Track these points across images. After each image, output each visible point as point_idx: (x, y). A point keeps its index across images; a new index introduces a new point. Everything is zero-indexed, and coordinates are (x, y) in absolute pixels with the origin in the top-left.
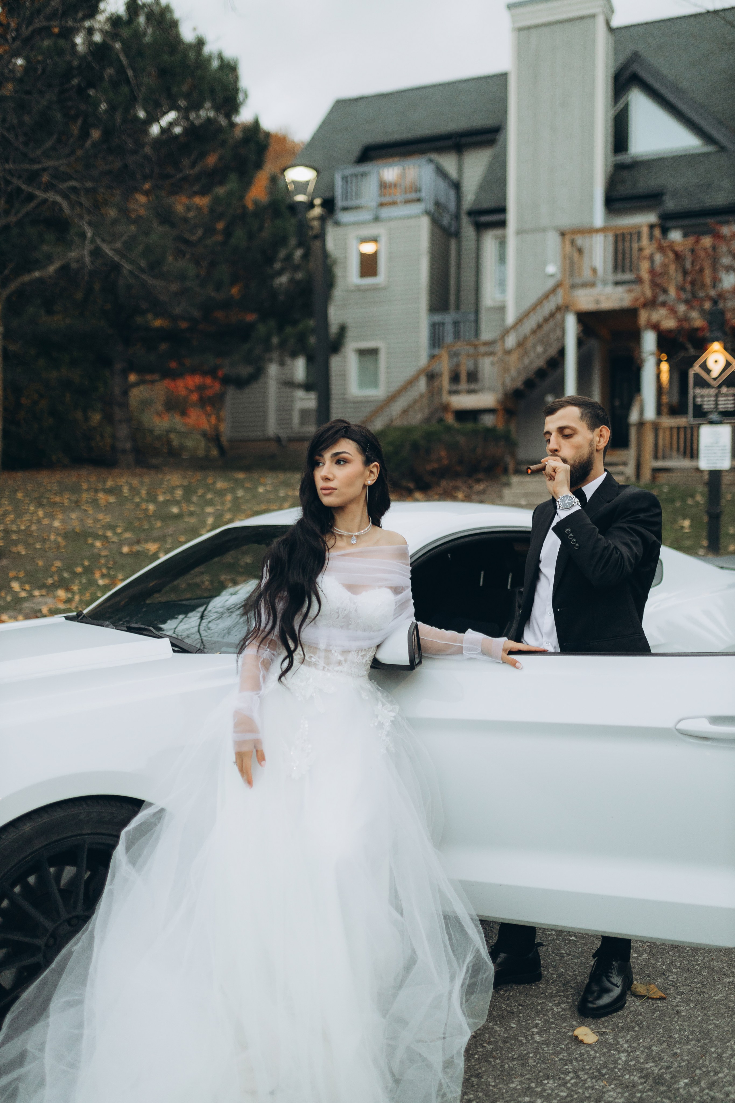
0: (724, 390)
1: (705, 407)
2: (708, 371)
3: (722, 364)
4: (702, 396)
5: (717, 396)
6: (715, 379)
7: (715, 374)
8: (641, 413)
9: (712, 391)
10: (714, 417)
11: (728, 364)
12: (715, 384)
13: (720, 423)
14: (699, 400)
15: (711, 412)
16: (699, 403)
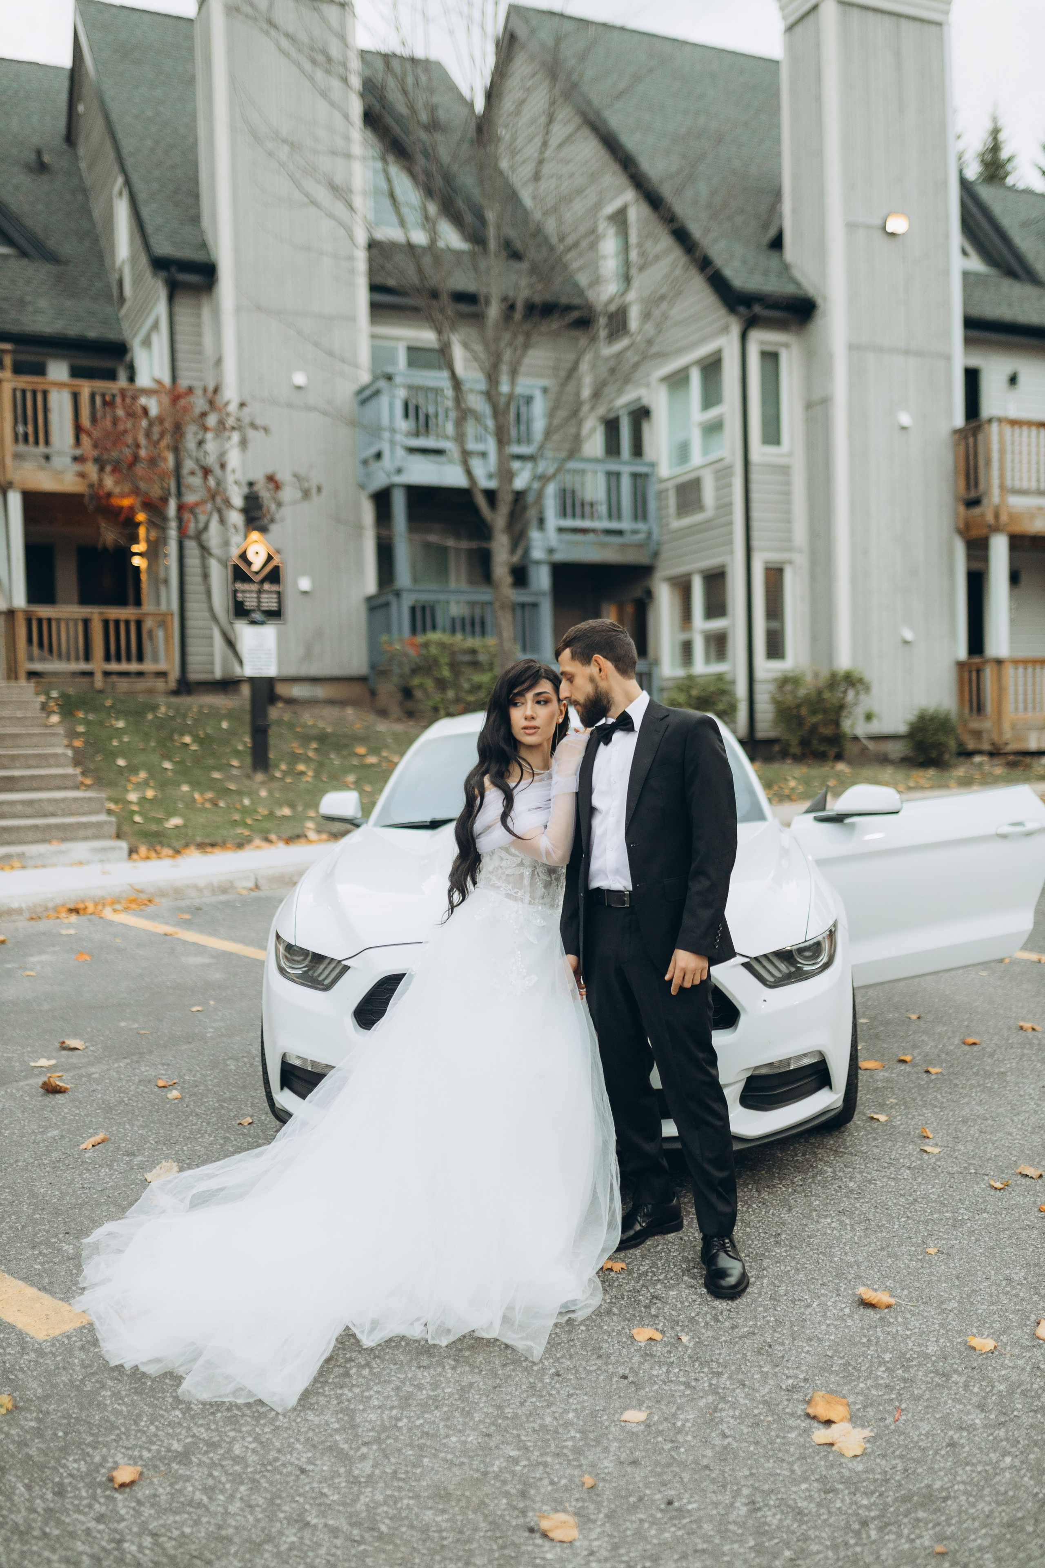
0: (267, 586)
1: (247, 604)
2: (249, 564)
3: (262, 558)
4: (243, 592)
5: (260, 592)
6: (257, 573)
7: (256, 567)
8: (10, 598)
9: (254, 587)
10: (257, 616)
11: (270, 558)
12: (257, 578)
13: (262, 623)
14: (239, 595)
15: (253, 611)
16: (240, 599)
